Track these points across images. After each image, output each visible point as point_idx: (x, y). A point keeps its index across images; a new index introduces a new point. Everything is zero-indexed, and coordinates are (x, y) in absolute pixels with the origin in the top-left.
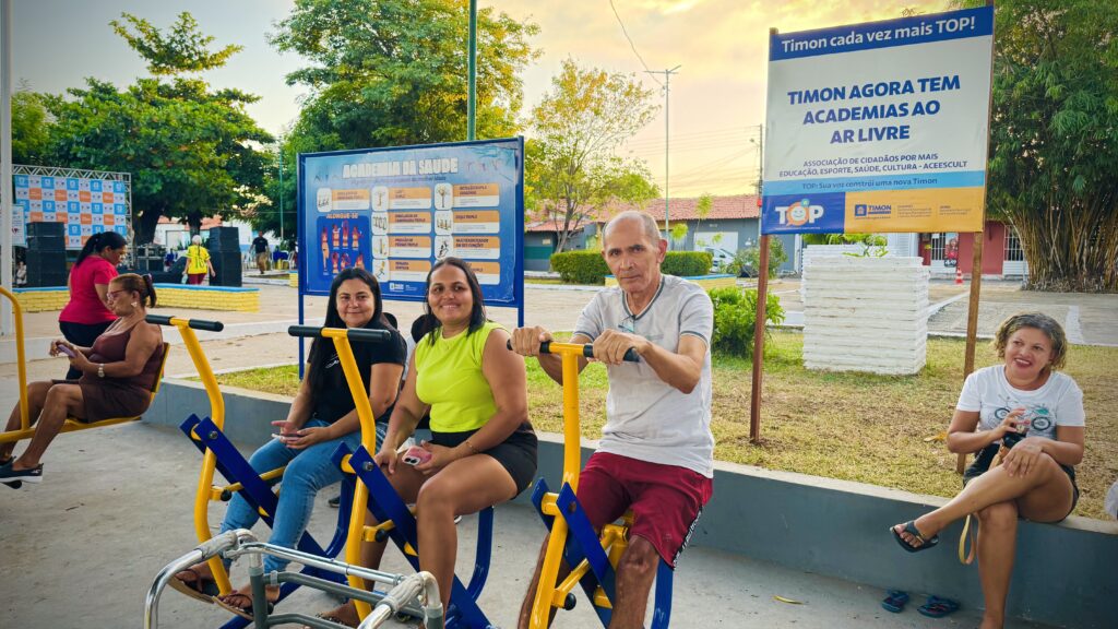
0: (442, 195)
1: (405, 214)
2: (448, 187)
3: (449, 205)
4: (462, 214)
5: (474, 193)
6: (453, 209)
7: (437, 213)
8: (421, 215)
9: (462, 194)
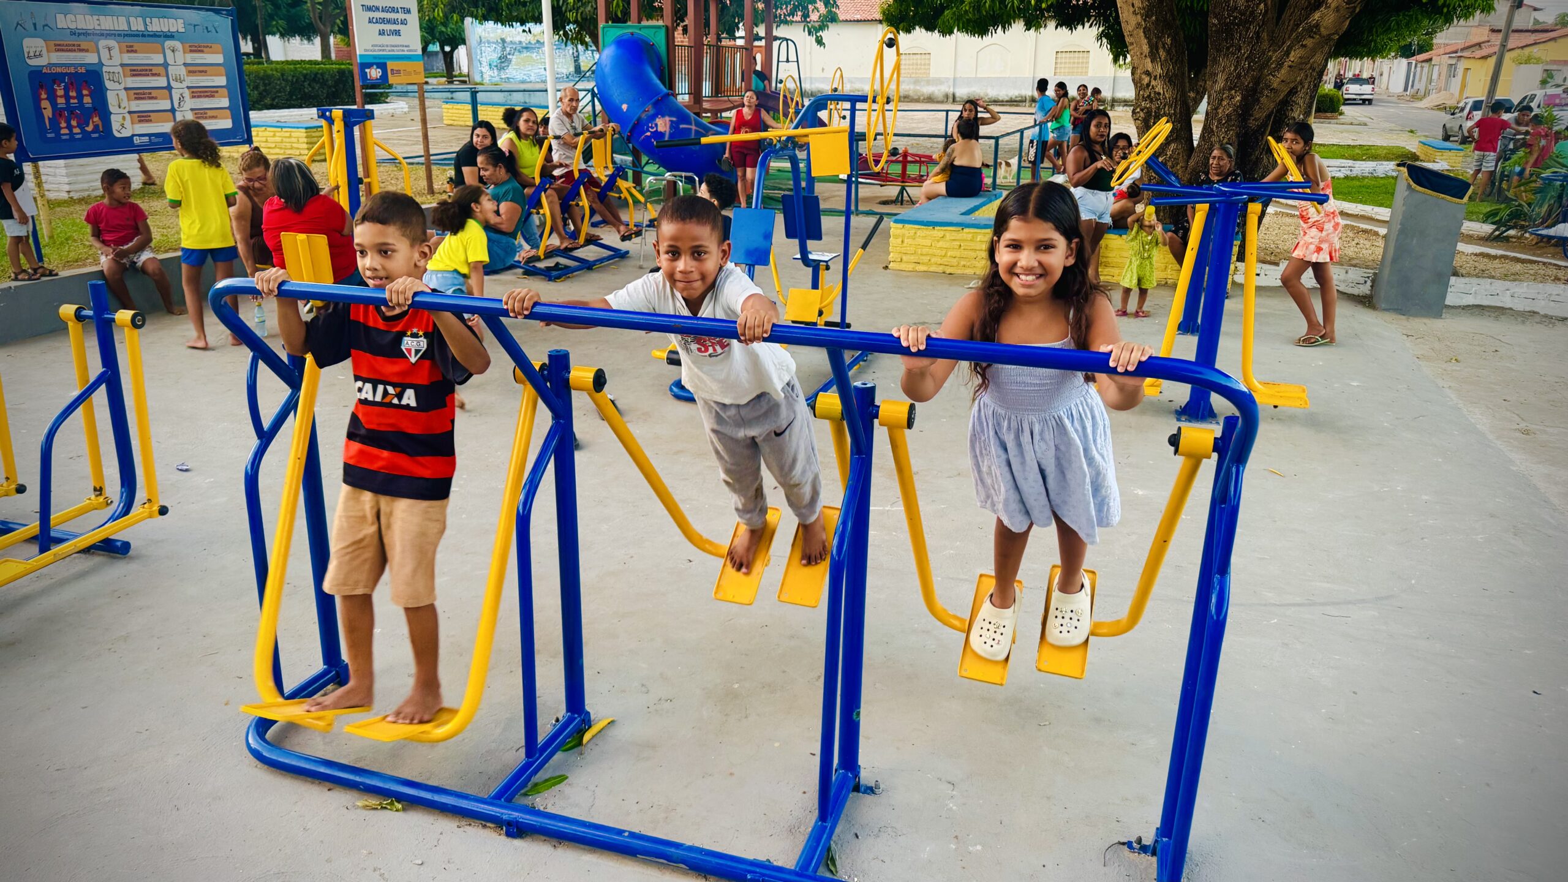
0: (173, 51)
1: (139, 68)
2: (177, 44)
3: (180, 61)
4: (193, 69)
5: (202, 51)
6: (185, 64)
7: (170, 68)
8: (155, 70)
9: (191, 51)
